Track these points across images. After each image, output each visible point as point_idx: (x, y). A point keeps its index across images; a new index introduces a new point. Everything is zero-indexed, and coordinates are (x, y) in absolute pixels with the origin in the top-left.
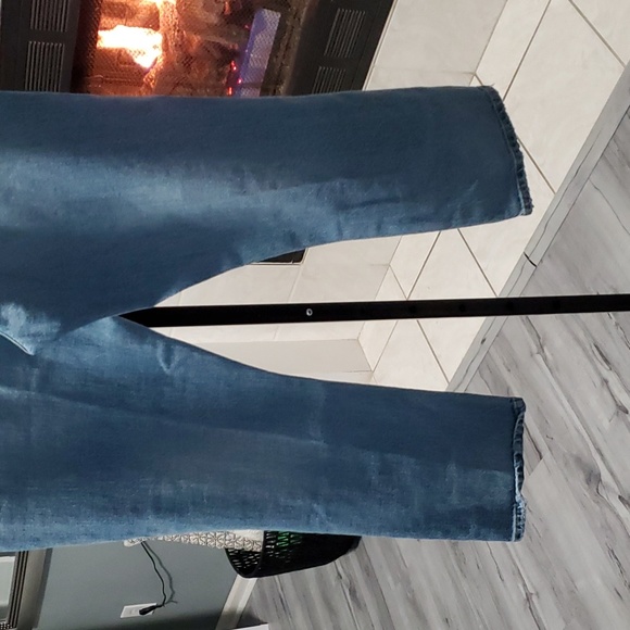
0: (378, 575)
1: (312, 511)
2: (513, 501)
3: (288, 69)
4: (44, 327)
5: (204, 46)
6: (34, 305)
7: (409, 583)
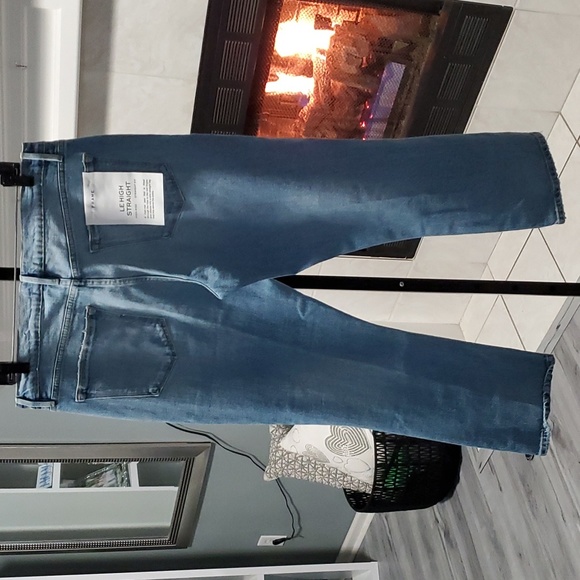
0: (468, 519)
1: (395, 418)
2: (542, 427)
3: (409, 108)
4: (229, 282)
5: (346, 91)
6: (225, 269)
7: (492, 525)
